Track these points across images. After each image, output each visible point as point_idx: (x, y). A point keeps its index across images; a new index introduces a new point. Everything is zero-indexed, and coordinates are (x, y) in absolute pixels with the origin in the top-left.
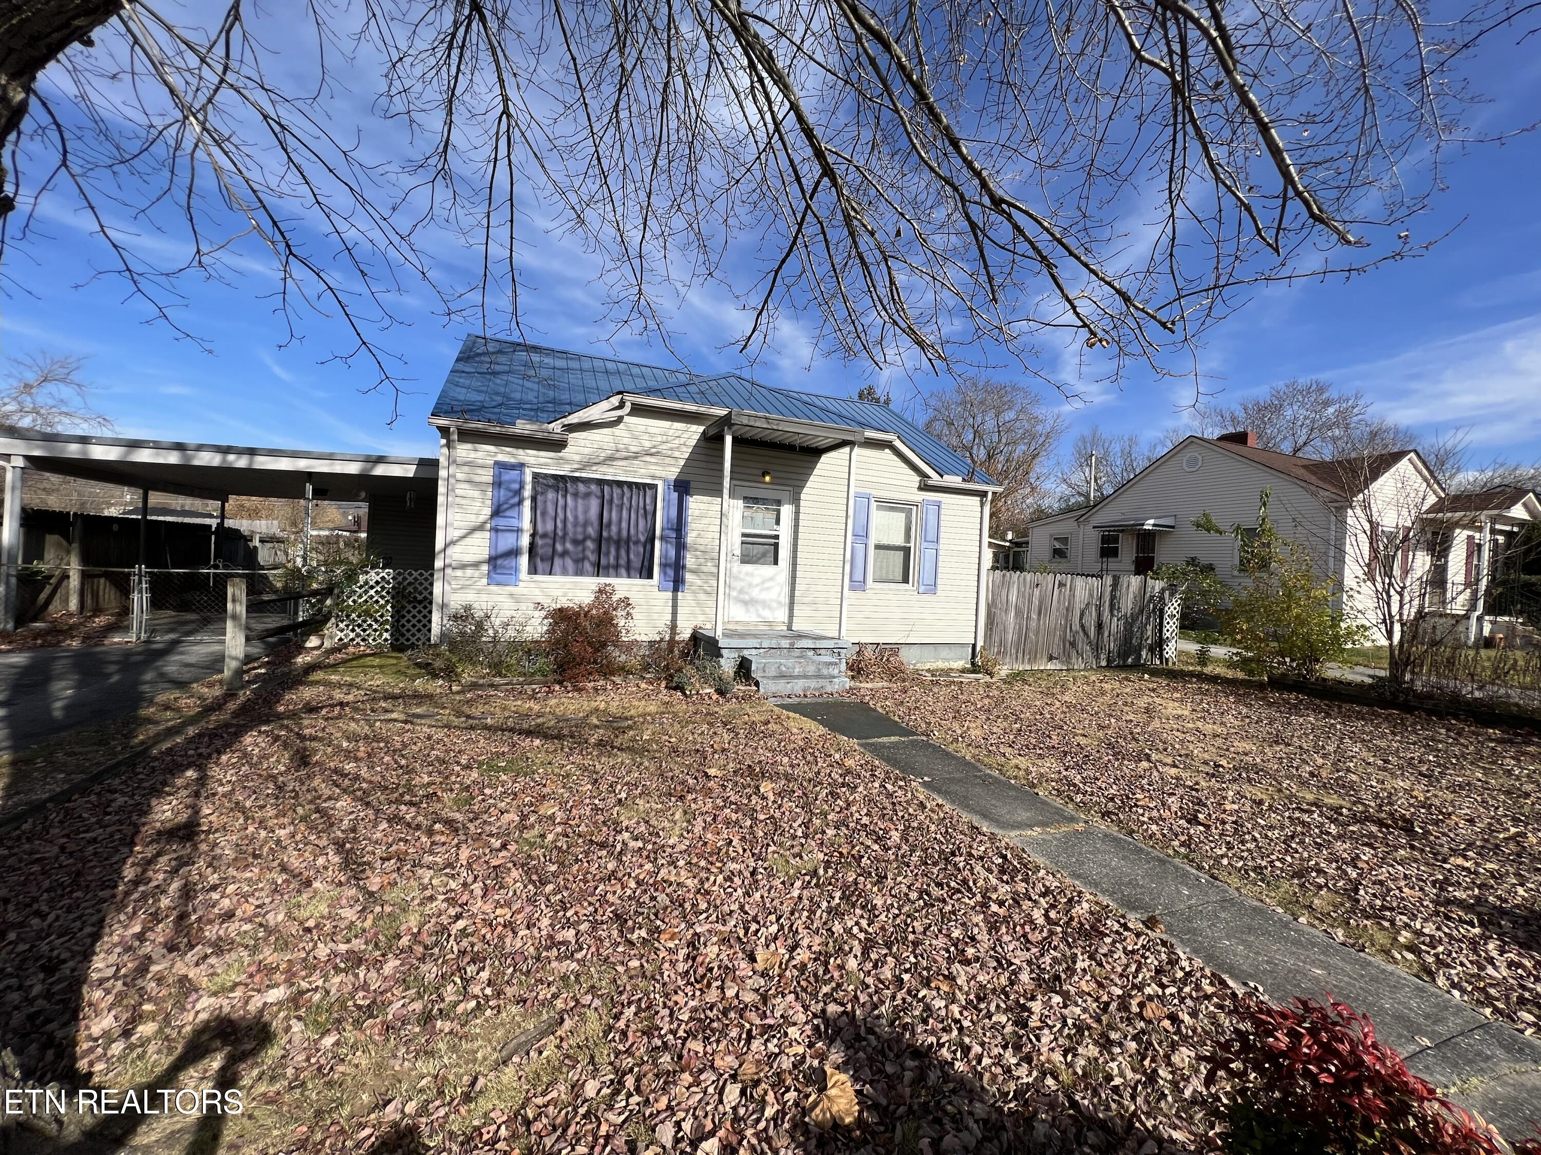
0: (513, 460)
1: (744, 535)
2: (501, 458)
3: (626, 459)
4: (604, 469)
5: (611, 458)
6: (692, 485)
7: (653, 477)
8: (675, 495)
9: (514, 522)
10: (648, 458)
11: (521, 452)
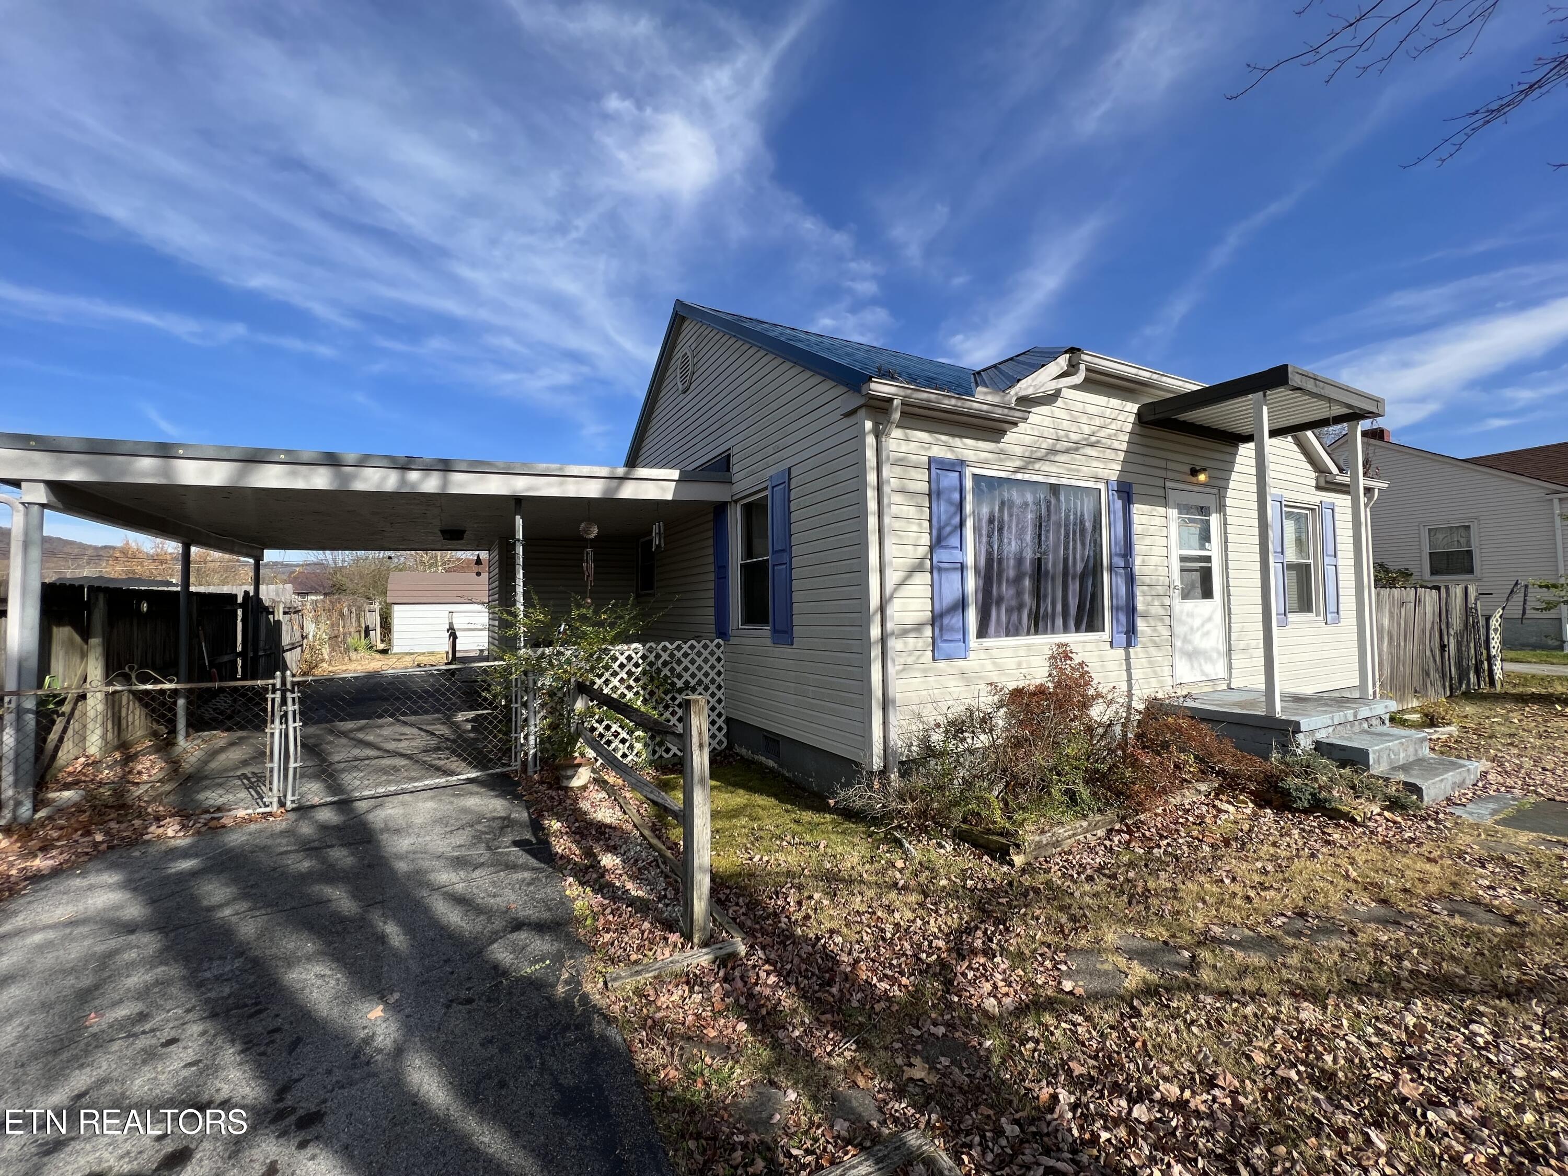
0: (950, 456)
1: (1183, 559)
2: (938, 452)
3: (1066, 451)
4: (1046, 467)
5: (1053, 451)
6: (1135, 489)
7: (1097, 479)
8: (1119, 504)
9: (957, 555)
10: (1089, 451)
11: (957, 442)
